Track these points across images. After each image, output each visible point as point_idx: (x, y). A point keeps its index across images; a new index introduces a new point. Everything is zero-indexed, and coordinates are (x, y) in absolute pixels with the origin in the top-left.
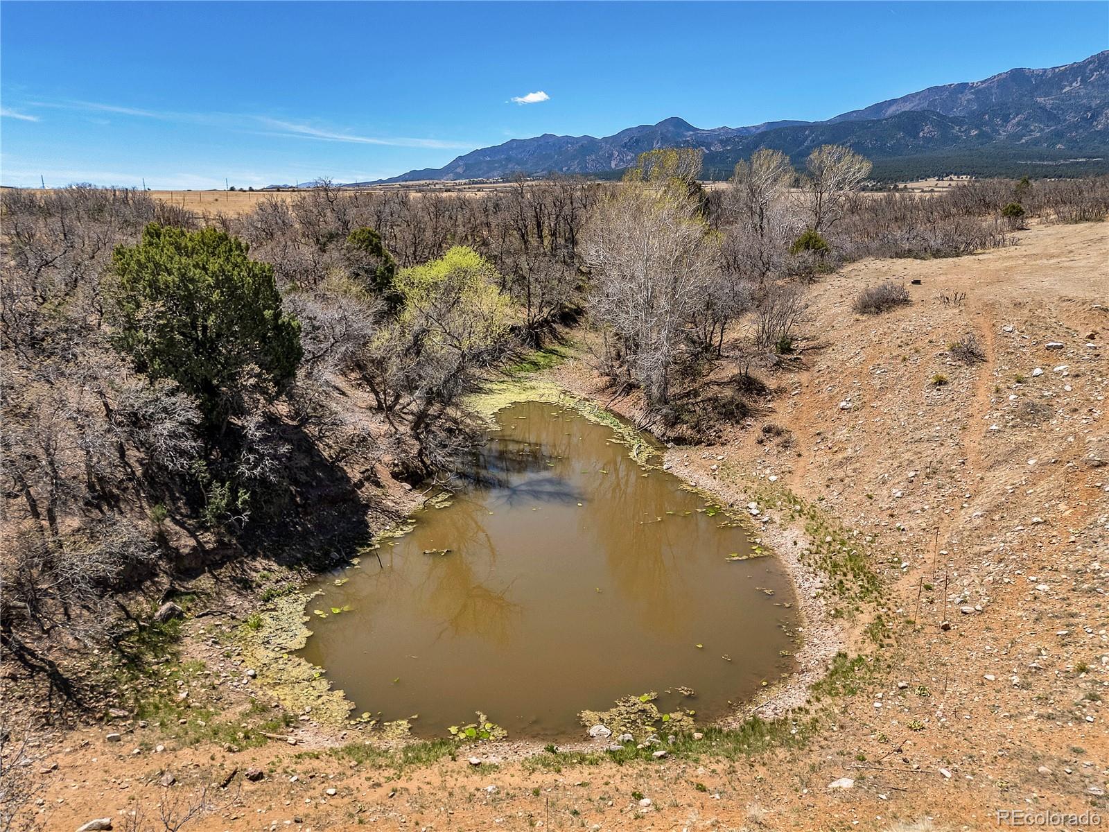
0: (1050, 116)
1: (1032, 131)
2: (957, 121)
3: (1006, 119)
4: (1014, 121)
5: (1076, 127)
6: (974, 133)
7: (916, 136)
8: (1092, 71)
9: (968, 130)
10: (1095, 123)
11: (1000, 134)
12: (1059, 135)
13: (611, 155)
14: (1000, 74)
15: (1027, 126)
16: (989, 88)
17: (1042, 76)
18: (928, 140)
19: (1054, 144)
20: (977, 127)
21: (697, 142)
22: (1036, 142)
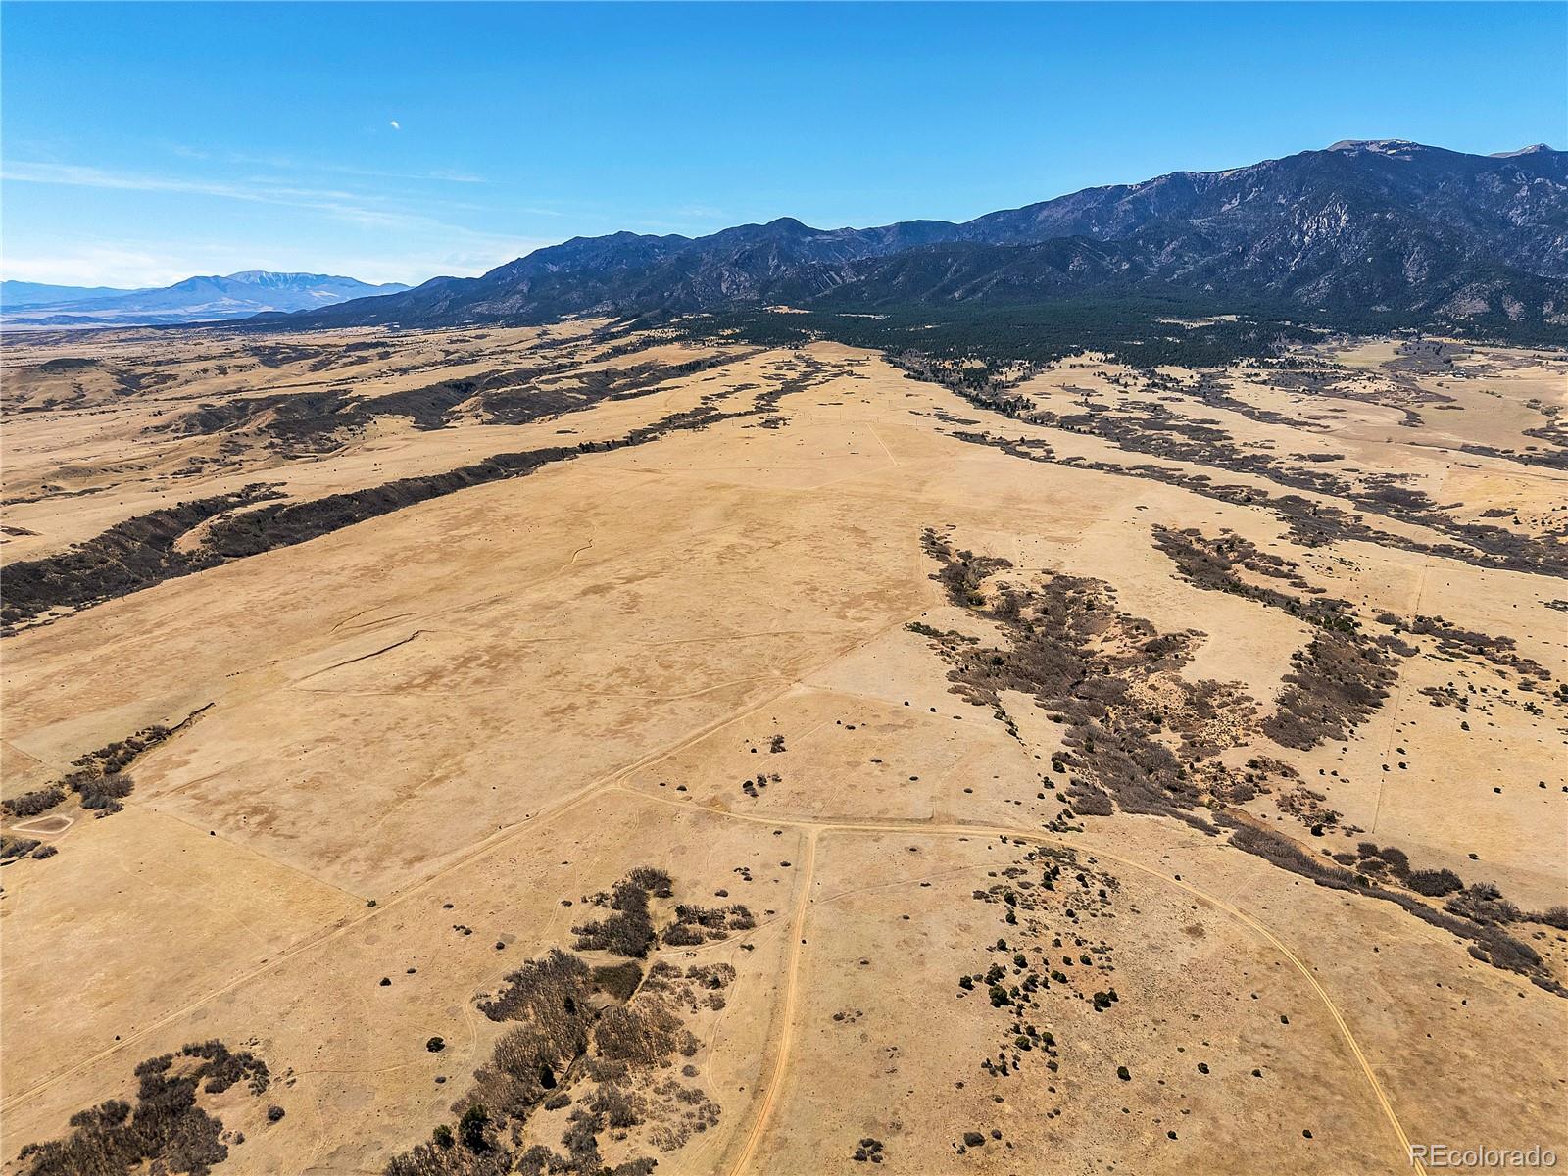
0: (1205, 243)
1: (1186, 263)
2: (1110, 249)
3: (1160, 246)
4: (1169, 249)
5: (1227, 261)
6: (1126, 266)
7: (1065, 269)
8: (1251, 187)
9: (1118, 264)
10: (1246, 258)
11: (1153, 266)
12: (1210, 271)
13: (721, 276)
14: (1161, 177)
15: (1180, 256)
16: (1147, 196)
17: (1205, 182)
18: (1078, 274)
19: (1204, 284)
20: (1129, 260)
21: (825, 266)
22: (1186, 280)
